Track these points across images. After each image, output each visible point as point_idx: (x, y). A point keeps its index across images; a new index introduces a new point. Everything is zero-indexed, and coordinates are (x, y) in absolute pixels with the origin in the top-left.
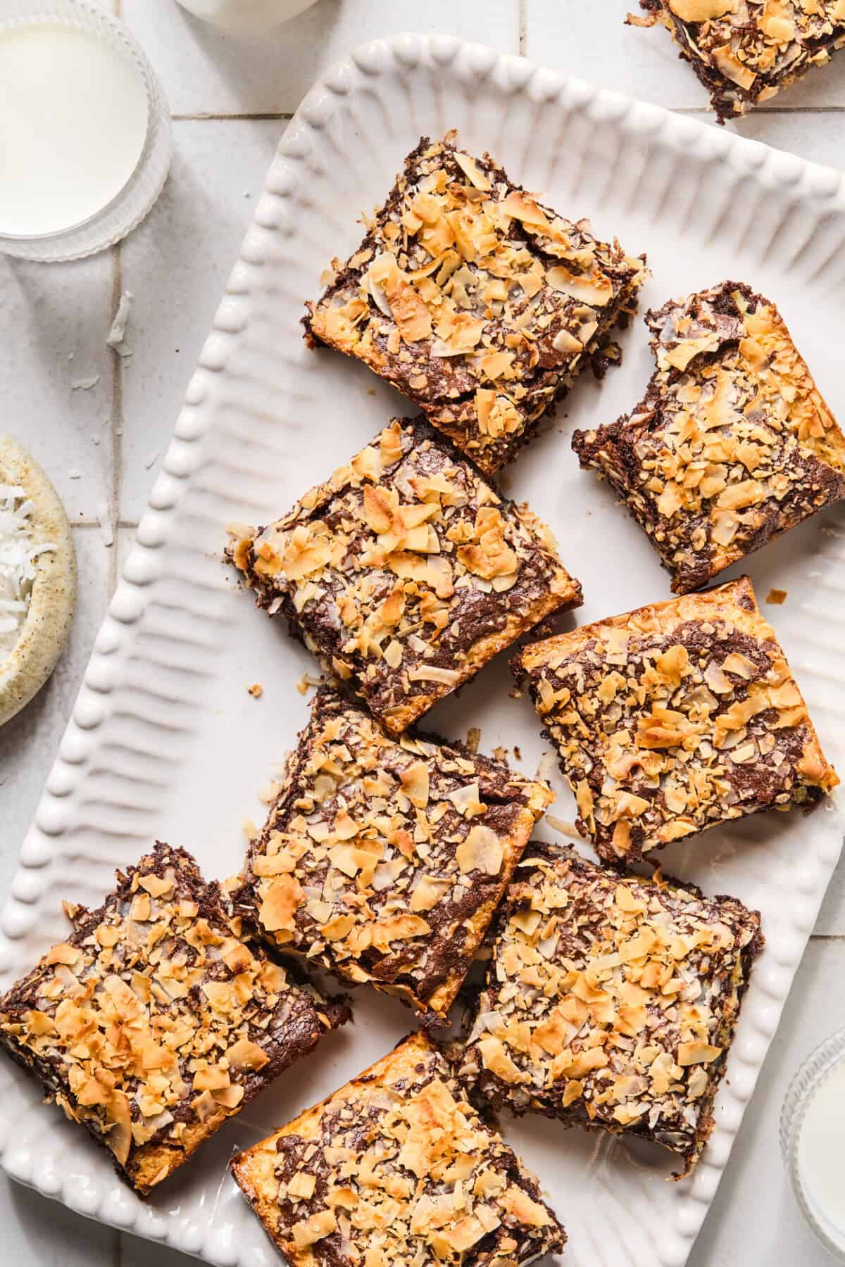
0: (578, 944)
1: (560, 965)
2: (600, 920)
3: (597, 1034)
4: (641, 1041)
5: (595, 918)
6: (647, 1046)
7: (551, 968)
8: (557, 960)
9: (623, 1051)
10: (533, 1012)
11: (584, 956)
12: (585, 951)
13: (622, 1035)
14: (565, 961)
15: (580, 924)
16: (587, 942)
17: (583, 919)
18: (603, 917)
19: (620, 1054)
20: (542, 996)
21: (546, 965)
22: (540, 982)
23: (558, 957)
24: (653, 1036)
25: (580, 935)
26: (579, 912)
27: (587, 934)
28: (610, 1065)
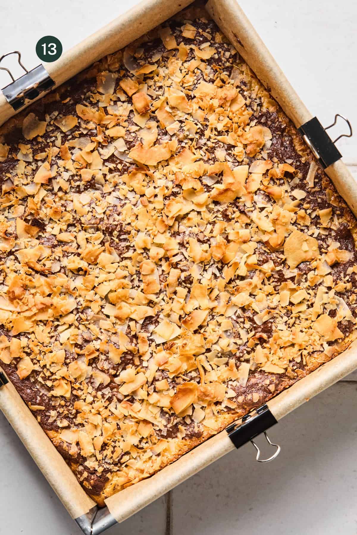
0: (123, 244)
1: (126, 258)
2: (121, 226)
3: (165, 265)
4: (183, 250)
5: (118, 228)
6: (187, 249)
7: (124, 263)
8: (122, 258)
9: (181, 261)
10: (135, 286)
11: (129, 246)
12: (128, 244)
13: (174, 256)
14: (126, 255)
15: (116, 236)
16: (125, 240)
17: (115, 233)
18: (121, 225)
19: (181, 263)
20: (132, 276)
21: (121, 264)
22: (126, 273)
23: (122, 256)
24: (185, 244)
25: (120, 240)
26: (111, 234)
27: (122, 237)
28: (182, 271)
